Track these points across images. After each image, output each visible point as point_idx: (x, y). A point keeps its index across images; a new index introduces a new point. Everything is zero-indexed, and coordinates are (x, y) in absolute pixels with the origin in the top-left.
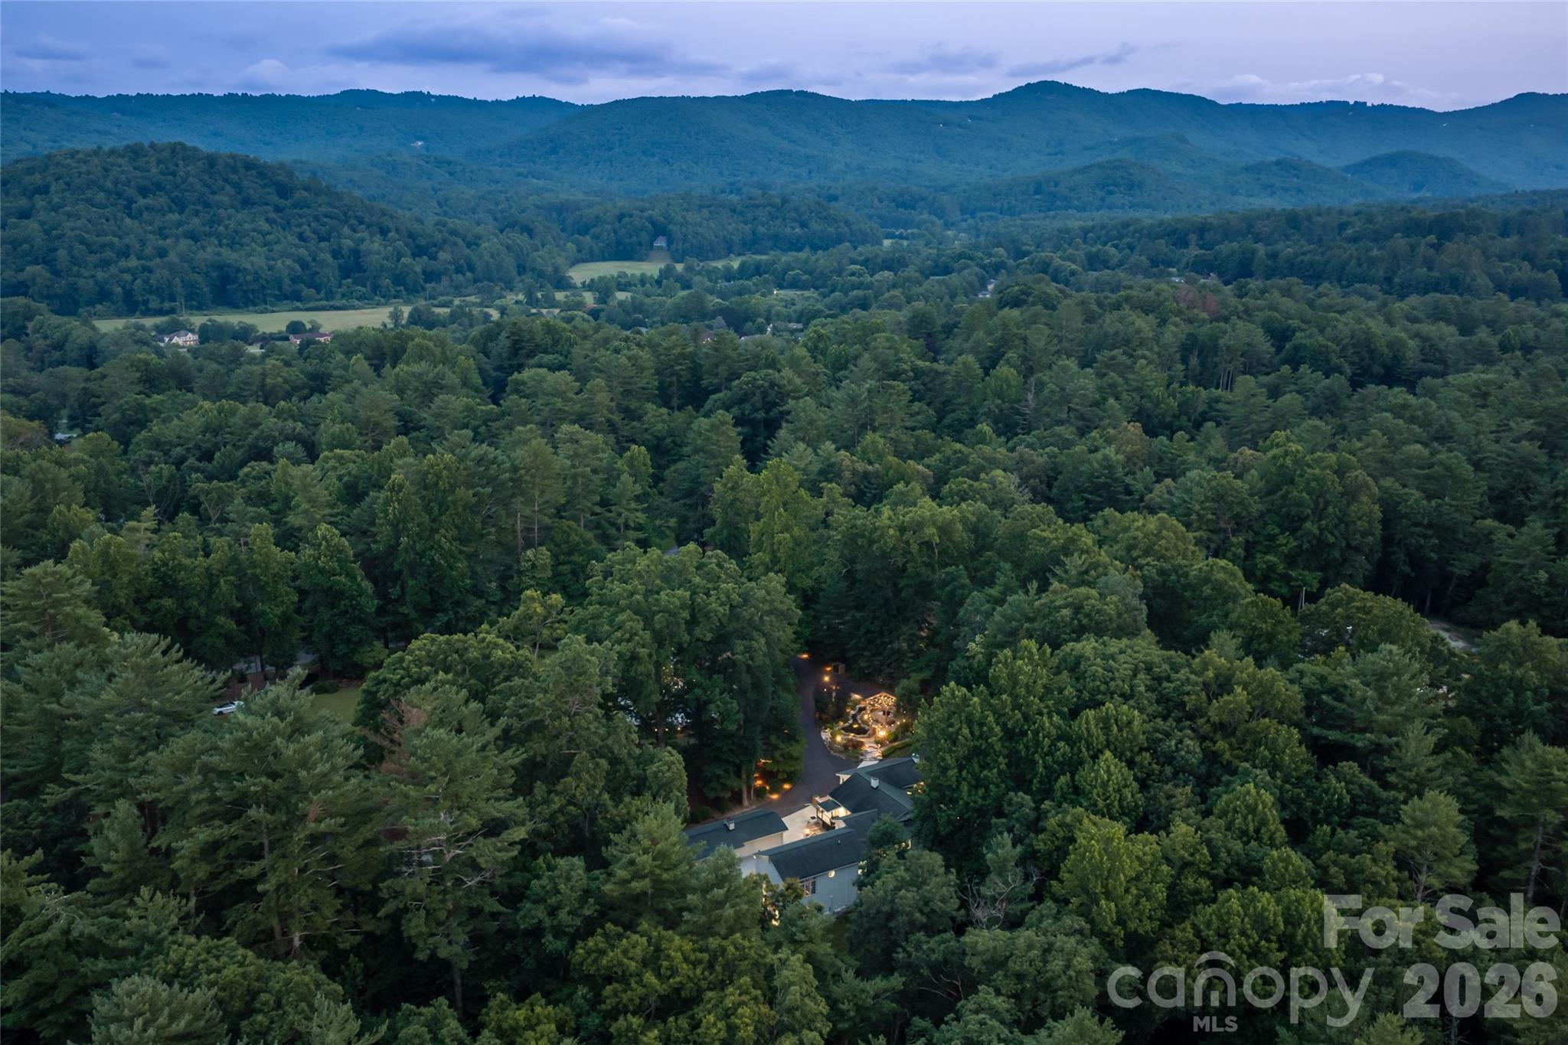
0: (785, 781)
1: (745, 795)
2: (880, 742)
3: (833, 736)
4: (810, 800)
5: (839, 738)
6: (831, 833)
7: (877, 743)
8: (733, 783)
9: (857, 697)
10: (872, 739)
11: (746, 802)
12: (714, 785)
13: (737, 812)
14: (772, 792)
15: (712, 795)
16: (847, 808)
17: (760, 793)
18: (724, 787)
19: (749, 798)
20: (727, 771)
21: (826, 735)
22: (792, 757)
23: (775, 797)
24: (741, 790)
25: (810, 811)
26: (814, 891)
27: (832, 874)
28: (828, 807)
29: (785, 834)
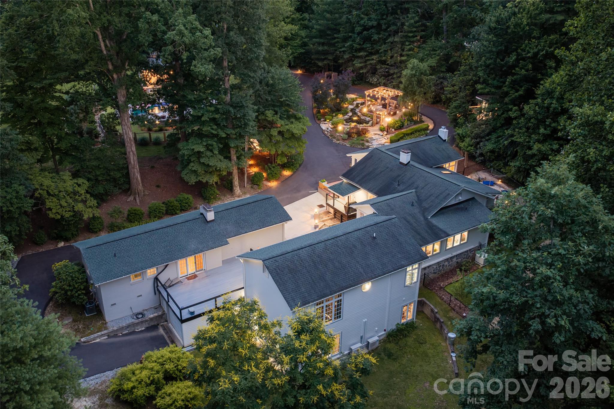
0: (284, 166)
1: (236, 182)
2: (386, 130)
3: (335, 125)
4: (315, 187)
5: (340, 128)
6: (349, 226)
7: (382, 130)
8: (221, 164)
9: (353, 96)
10: (377, 127)
11: (237, 190)
12: (194, 166)
13: (228, 201)
14: (268, 180)
15: (192, 180)
16: (370, 190)
17: (255, 181)
18: (208, 169)
19: (242, 186)
20: (209, 148)
21: (326, 126)
22: (293, 137)
23: (273, 184)
24: (230, 174)
25: (317, 198)
26: (338, 315)
27: (367, 286)
28: (342, 191)
29: (287, 225)
